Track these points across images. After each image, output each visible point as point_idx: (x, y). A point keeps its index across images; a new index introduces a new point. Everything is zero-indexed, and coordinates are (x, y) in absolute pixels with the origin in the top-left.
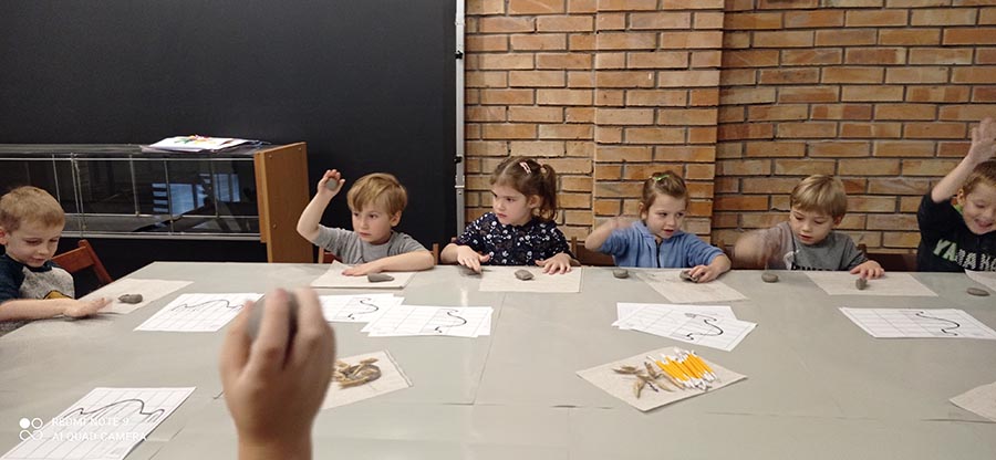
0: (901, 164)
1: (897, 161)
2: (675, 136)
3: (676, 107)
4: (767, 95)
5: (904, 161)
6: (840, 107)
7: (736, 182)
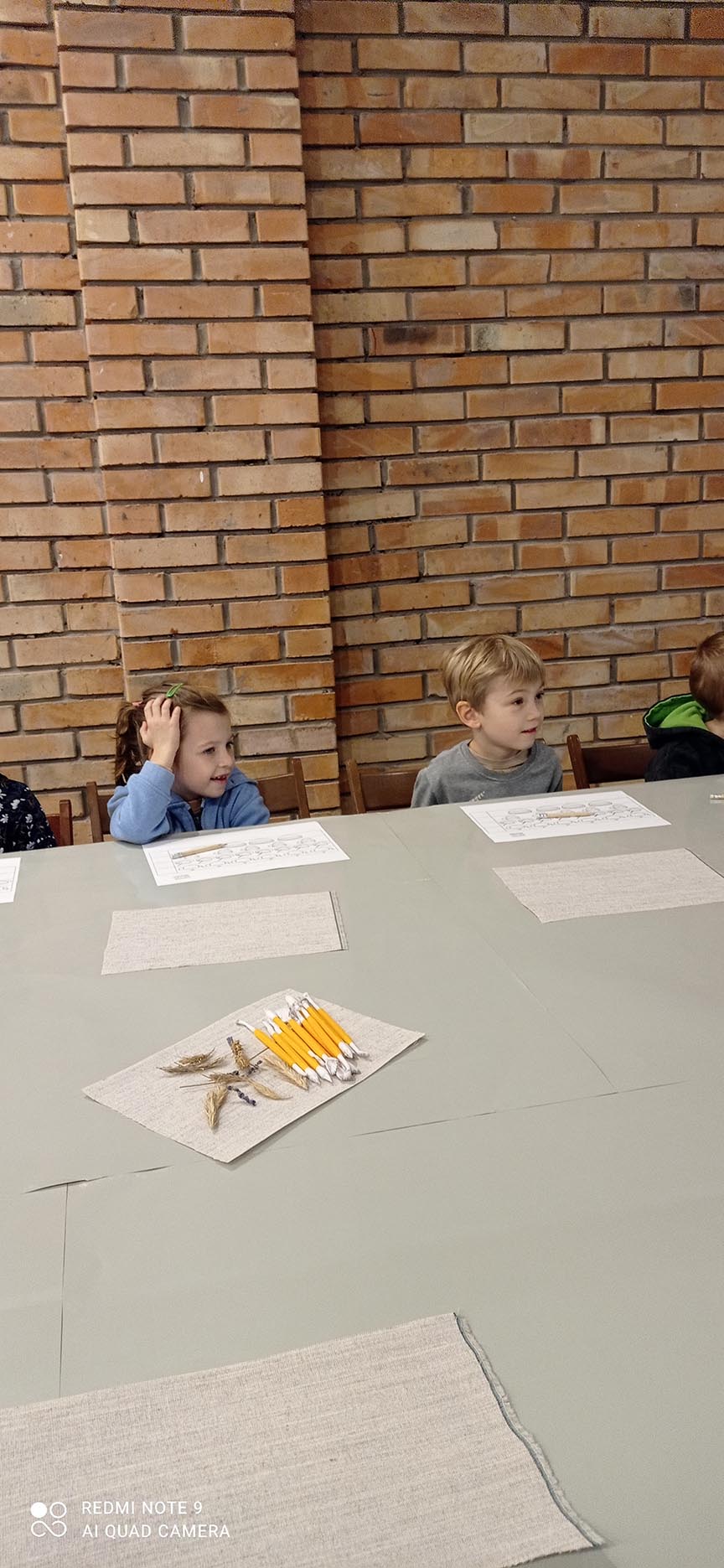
0: (612, 606)
1: (605, 602)
2: (258, 582)
3: (253, 531)
4: (400, 504)
5: (616, 600)
6: (515, 519)
7: (368, 656)
